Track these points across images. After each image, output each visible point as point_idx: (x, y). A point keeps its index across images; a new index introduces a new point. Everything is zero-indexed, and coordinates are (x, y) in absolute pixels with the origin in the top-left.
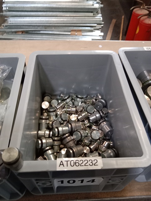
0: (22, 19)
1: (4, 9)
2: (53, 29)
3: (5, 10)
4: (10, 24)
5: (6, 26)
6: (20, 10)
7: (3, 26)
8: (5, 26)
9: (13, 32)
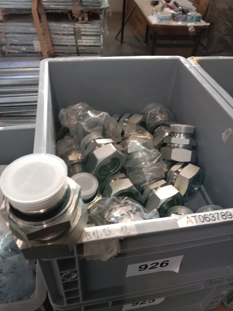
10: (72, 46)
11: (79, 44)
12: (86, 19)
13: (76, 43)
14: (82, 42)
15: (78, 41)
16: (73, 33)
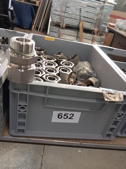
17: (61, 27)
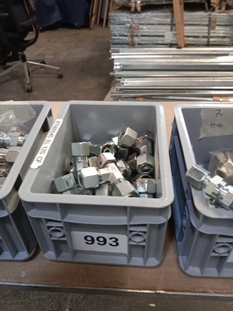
0: (141, 80)
1: (115, 67)
2: (187, 93)
3: (116, 69)
4: (126, 86)
5: (121, 90)
6: (138, 68)
7: (117, 89)
8: (118, 90)
9: (130, 97)
10: (203, 37)
11: (211, 35)
12: (224, 8)
13: (209, 33)
14: (215, 33)
15: (211, 31)
16: (207, 23)
17: (133, 10)
